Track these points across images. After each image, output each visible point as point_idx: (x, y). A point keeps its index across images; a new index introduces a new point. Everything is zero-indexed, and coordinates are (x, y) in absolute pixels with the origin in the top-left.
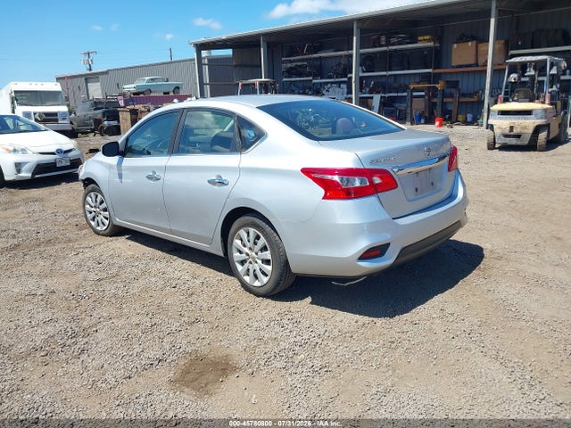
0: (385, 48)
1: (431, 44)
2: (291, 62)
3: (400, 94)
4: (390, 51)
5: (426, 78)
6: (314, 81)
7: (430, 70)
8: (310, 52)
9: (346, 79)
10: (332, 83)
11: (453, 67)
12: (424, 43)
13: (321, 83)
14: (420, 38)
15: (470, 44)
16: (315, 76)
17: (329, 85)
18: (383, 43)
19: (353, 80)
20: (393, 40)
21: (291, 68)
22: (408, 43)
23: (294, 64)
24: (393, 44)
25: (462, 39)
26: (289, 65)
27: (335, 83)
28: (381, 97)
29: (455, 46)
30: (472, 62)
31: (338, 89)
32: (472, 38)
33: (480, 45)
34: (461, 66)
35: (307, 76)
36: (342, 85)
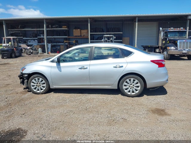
0: (51, 29)
1: (67, 29)
2: (12, 31)
3: (57, 44)
4: (53, 30)
5: (66, 39)
6: (24, 38)
7: (67, 37)
8: (21, 28)
9: (37, 38)
10: (31, 39)
11: (74, 36)
12: (64, 28)
13: (26, 39)
14: (63, 27)
15: (78, 30)
16: (24, 37)
17: (30, 40)
18: (50, 27)
19: (45, 38)
20: (53, 27)
21: (13, 33)
22: (58, 28)
23: (14, 32)
24: (54, 28)
25: (76, 28)
26: (12, 32)
27: (32, 39)
28: (51, 45)
29: (74, 30)
30: (80, 35)
31: (34, 42)
32: (79, 28)
33: (81, 30)
34: (76, 36)
35: (21, 37)
36: (35, 40)
